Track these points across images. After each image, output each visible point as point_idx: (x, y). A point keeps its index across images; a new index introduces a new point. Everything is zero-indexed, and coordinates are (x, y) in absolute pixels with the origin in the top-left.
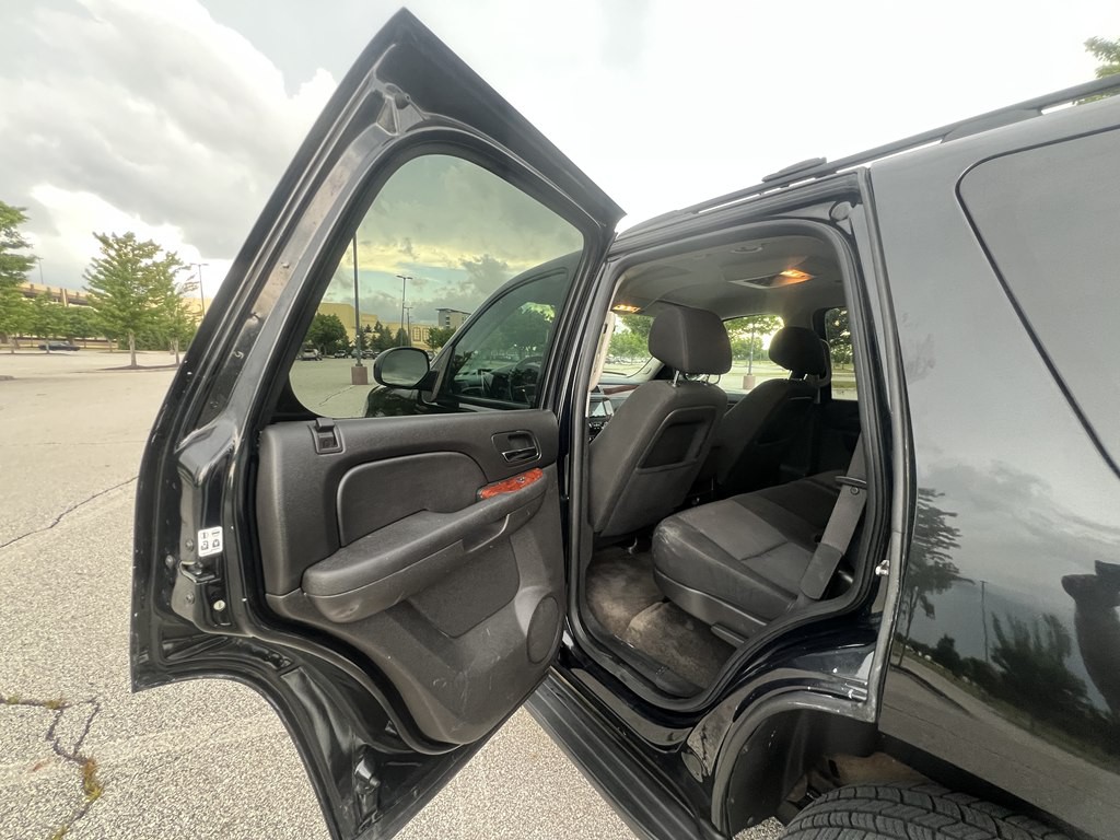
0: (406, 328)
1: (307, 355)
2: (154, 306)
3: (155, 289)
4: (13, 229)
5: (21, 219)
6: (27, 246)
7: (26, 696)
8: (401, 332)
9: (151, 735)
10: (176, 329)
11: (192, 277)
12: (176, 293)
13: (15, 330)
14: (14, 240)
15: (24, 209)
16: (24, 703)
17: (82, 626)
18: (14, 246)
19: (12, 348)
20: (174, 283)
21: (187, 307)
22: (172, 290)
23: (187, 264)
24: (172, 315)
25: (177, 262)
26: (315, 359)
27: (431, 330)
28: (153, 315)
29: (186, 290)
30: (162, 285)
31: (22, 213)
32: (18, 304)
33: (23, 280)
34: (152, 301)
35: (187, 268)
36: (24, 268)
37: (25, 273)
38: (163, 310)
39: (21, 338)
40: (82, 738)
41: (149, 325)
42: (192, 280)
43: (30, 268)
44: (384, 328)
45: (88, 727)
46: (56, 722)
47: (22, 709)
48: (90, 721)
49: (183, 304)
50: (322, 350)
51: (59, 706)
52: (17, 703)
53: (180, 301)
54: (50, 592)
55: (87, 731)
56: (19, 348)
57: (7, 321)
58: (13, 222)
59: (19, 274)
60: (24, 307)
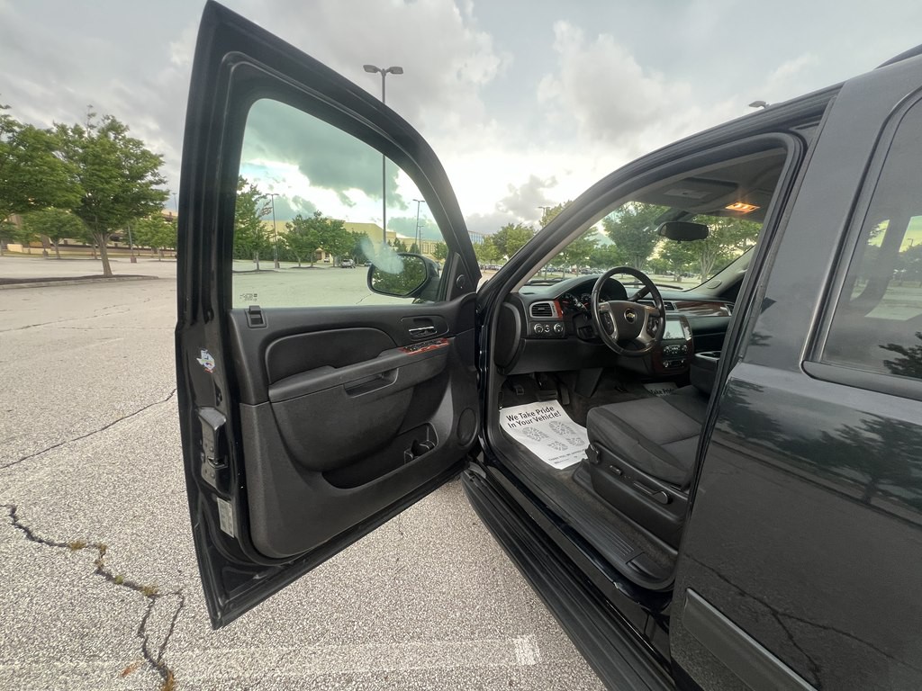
0: (418, 244)
1: (345, 264)
2: (243, 226)
3: (243, 213)
4: (156, 171)
5: (161, 163)
6: (164, 183)
7: (129, 577)
8: (414, 246)
9: (225, 651)
10: (257, 244)
11: (267, 204)
12: (256, 216)
13: (161, 244)
14: (157, 178)
15: (162, 156)
16: (126, 585)
17: (178, 503)
18: (157, 183)
19: (160, 257)
20: (256, 208)
21: (264, 227)
22: (254, 214)
23: (264, 194)
24: (255, 233)
25: (258, 193)
26: (350, 267)
27: (437, 244)
28: (242, 233)
29: (263, 213)
30: (248, 211)
31: (161, 158)
32: (163, 225)
33: (162, 208)
34: (242, 223)
35: (264, 197)
36: (163, 199)
37: (164, 203)
38: (249, 229)
39: (165, 250)
40: (167, 639)
41: (240, 241)
42: (267, 206)
43: (167, 199)
44: (401, 242)
45: (173, 625)
46: (148, 613)
47: (125, 591)
48: (175, 618)
49: (261, 225)
50: (355, 260)
51: (152, 594)
52: (120, 583)
53: (259, 222)
54: (159, 463)
55: (171, 631)
56: (163, 257)
57: (156, 238)
58: (155, 166)
59: (160, 204)
60: (166, 228)
